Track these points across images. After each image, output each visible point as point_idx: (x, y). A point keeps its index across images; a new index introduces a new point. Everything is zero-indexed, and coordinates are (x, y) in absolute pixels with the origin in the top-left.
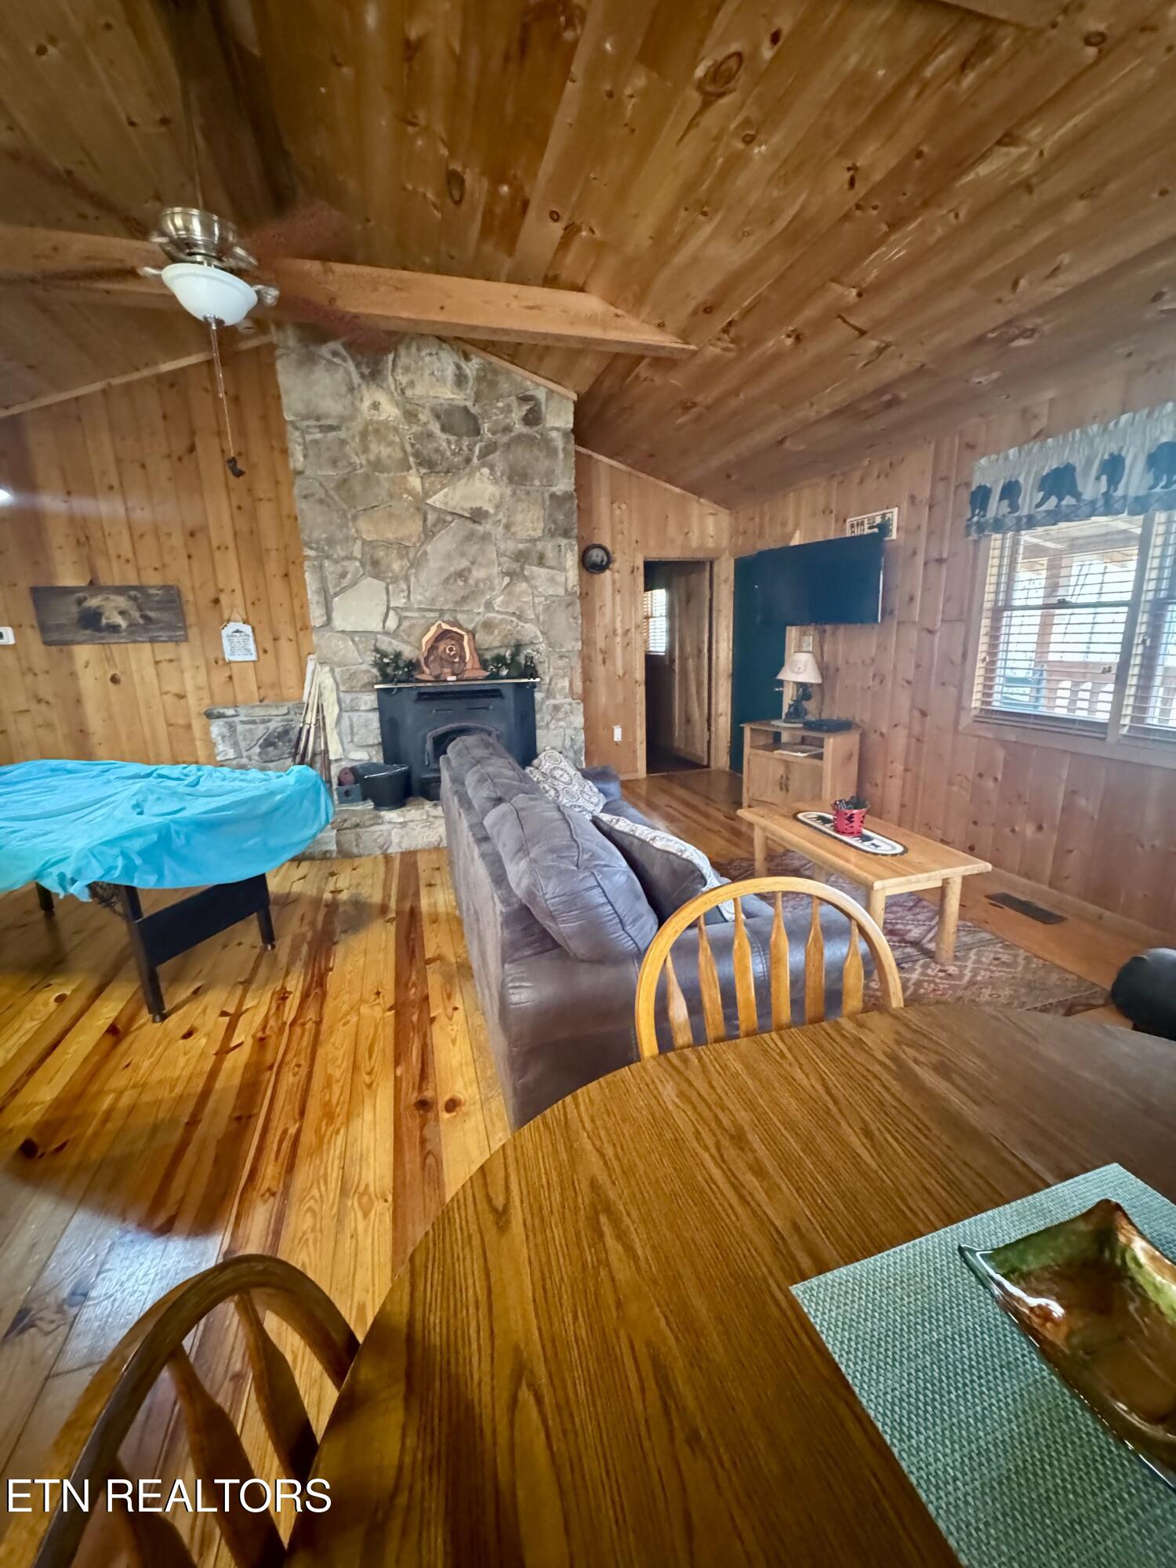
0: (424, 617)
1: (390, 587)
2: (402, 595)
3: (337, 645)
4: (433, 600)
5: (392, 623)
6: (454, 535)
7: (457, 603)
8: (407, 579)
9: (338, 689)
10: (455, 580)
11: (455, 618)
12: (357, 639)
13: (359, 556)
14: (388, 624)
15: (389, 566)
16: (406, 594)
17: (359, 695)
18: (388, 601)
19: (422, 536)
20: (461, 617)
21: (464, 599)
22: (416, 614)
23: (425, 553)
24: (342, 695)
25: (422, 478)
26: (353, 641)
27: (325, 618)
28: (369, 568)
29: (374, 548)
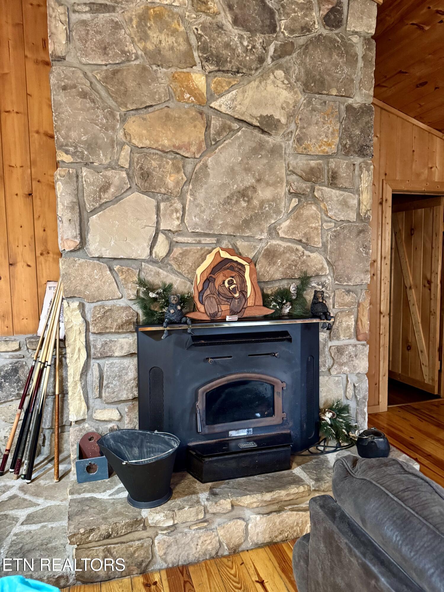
0: (199, 243)
1: (162, 205)
2: (175, 216)
3: (90, 276)
4: (210, 223)
5: (161, 249)
6: (240, 146)
7: (238, 227)
8: (182, 197)
9: (87, 330)
10: (237, 201)
11: (235, 246)
12: (116, 268)
13: (127, 166)
14: (155, 250)
15: (162, 179)
16: (179, 215)
17: (114, 338)
18: (158, 223)
19: (204, 146)
20: (241, 244)
21: (247, 223)
22: (190, 240)
23: (206, 166)
24: (92, 338)
25: (207, 76)
26: (111, 270)
27: (78, 241)
28: (136, 180)
29: (146, 156)
